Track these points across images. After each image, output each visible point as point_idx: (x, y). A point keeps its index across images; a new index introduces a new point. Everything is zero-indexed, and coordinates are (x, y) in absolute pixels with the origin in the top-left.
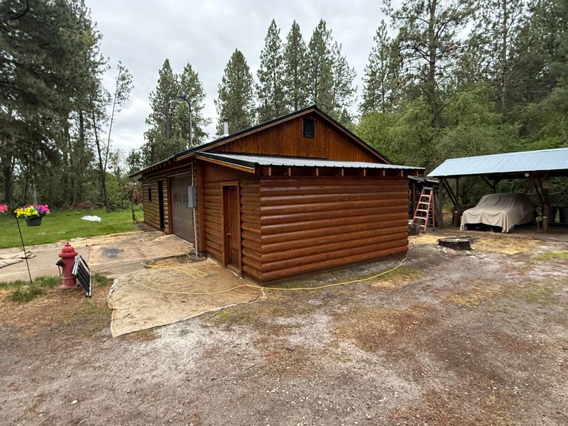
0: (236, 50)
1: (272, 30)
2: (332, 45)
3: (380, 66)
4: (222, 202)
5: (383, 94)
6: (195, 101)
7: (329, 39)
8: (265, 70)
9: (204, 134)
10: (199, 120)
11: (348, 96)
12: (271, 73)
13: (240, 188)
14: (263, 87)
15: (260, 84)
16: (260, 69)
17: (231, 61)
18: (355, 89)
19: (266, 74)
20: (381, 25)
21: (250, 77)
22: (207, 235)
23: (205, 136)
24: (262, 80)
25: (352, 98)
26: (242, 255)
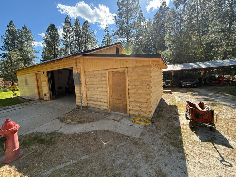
0: (51, 24)
1: (67, 19)
2: (90, 30)
3: (107, 39)
7: (90, 27)
8: (65, 34)
12: (67, 36)
14: (65, 40)
15: (63, 39)
16: (63, 33)
17: (49, 28)
19: (66, 36)
20: (106, 26)
21: (58, 35)
24: (64, 38)
26: (129, 106)
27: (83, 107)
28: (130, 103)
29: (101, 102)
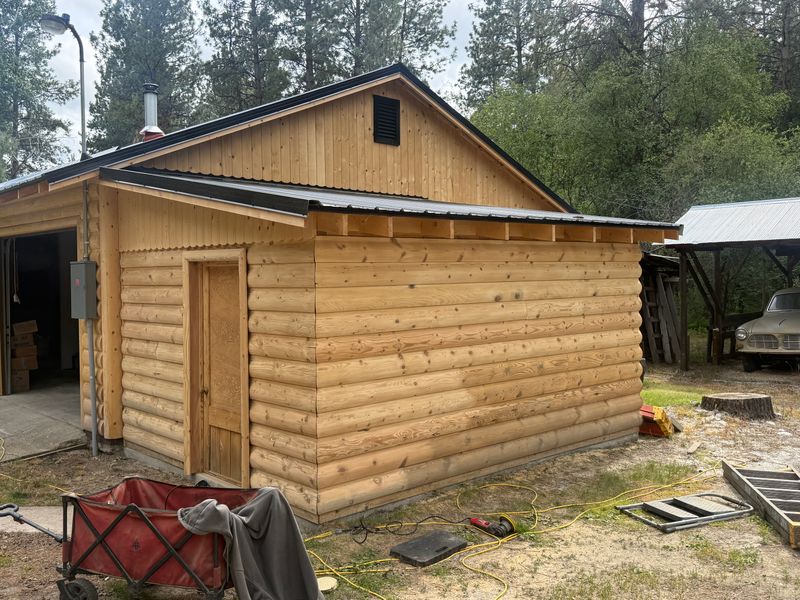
4: (186, 304)
5: (519, 49)
6: (31, 35)
9: (58, 124)
10: (40, 86)
11: (434, 47)
13: (248, 268)
18: (450, 29)
22: (128, 395)
23: (60, 130)
25: (444, 53)
26: (251, 446)
27: (100, 438)
28: (253, 433)
29: (165, 418)
